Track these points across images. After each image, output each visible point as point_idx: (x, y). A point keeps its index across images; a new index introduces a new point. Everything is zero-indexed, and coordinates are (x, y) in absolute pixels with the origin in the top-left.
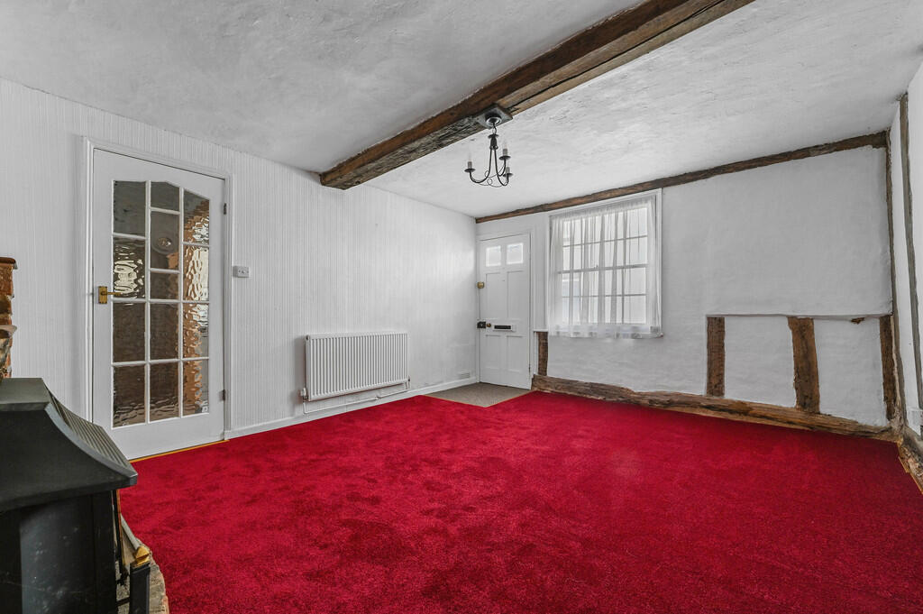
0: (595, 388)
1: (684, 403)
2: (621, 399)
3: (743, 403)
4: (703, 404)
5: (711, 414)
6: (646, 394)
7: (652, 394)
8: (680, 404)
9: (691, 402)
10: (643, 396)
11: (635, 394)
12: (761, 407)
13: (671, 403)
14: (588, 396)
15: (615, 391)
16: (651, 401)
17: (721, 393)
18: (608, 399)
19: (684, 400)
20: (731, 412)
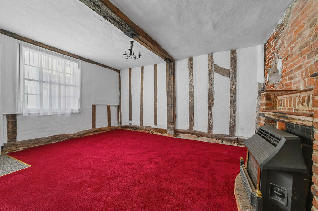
0: (53, 138)
1: (88, 133)
2: (66, 139)
3: (100, 128)
4: (92, 131)
5: (94, 134)
6: (75, 134)
7: (78, 133)
8: (86, 133)
9: (89, 132)
10: (74, 134)
11: (72, 135)
12: (103, 128)
13: (84, 134)
14: (50, 143)
15: (64, 136)
16: (78, 136)
17: (95, 127)
18: (61, 141)
19: (87, 132)
20: (98, 131)
